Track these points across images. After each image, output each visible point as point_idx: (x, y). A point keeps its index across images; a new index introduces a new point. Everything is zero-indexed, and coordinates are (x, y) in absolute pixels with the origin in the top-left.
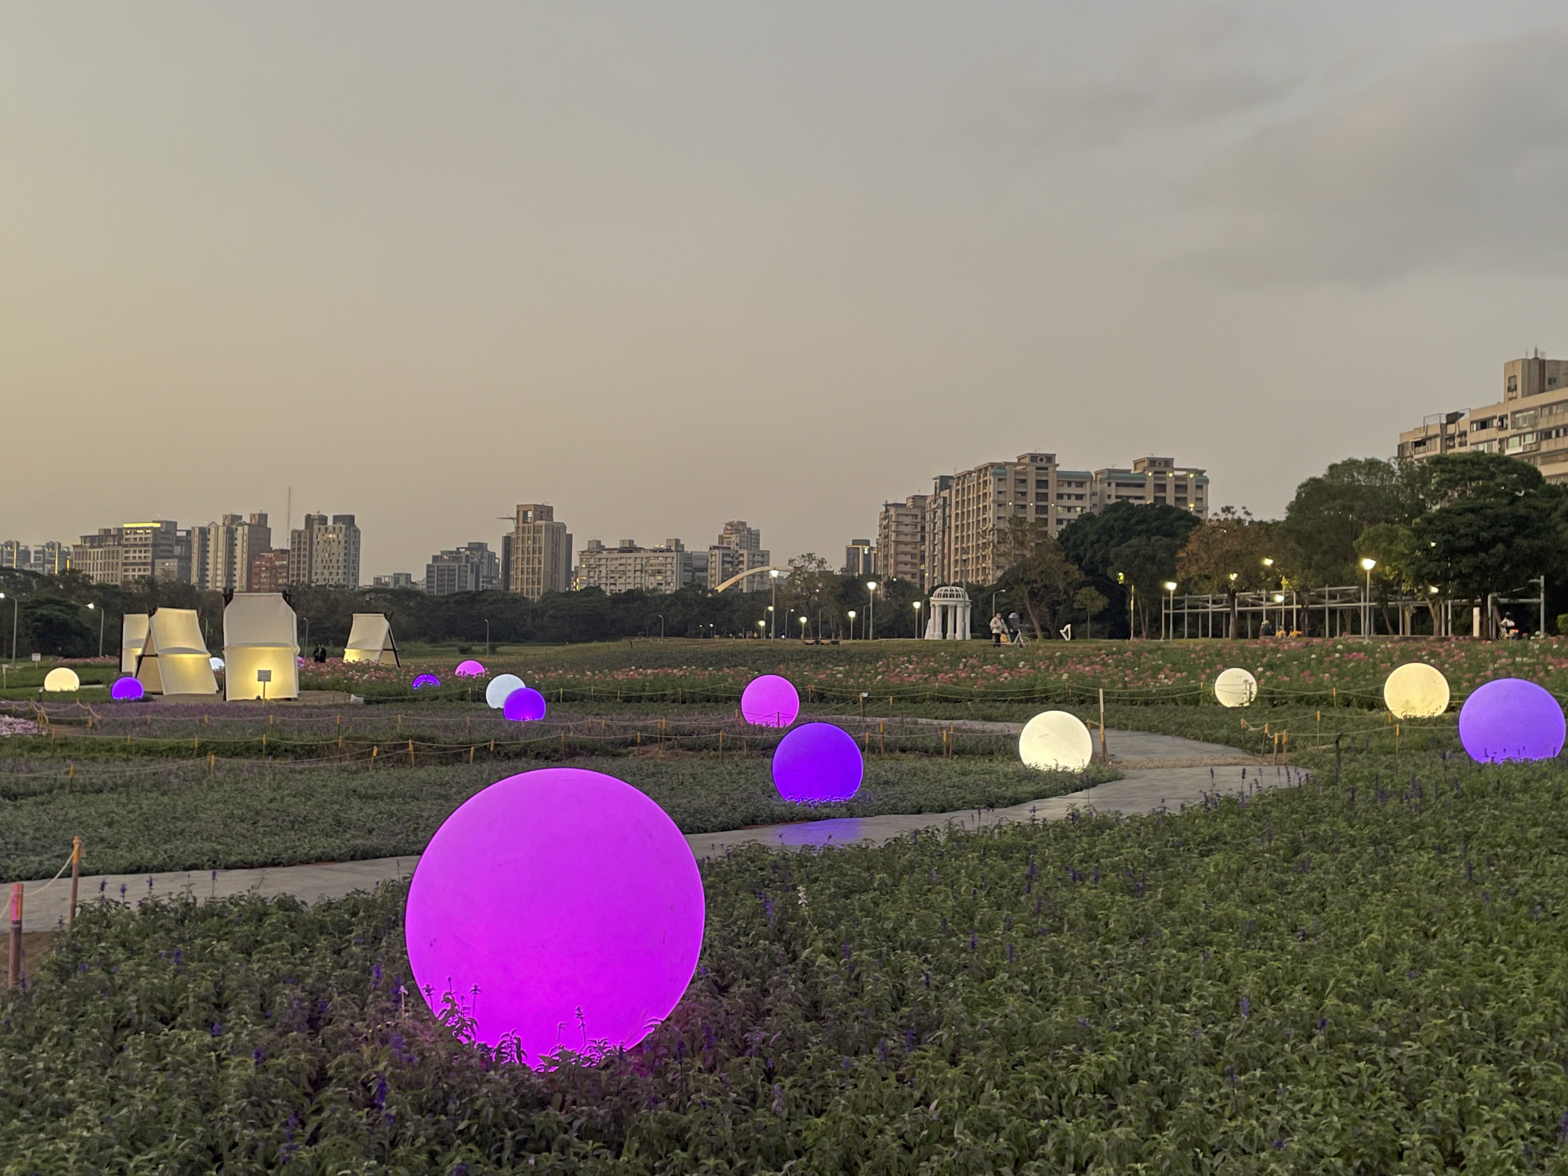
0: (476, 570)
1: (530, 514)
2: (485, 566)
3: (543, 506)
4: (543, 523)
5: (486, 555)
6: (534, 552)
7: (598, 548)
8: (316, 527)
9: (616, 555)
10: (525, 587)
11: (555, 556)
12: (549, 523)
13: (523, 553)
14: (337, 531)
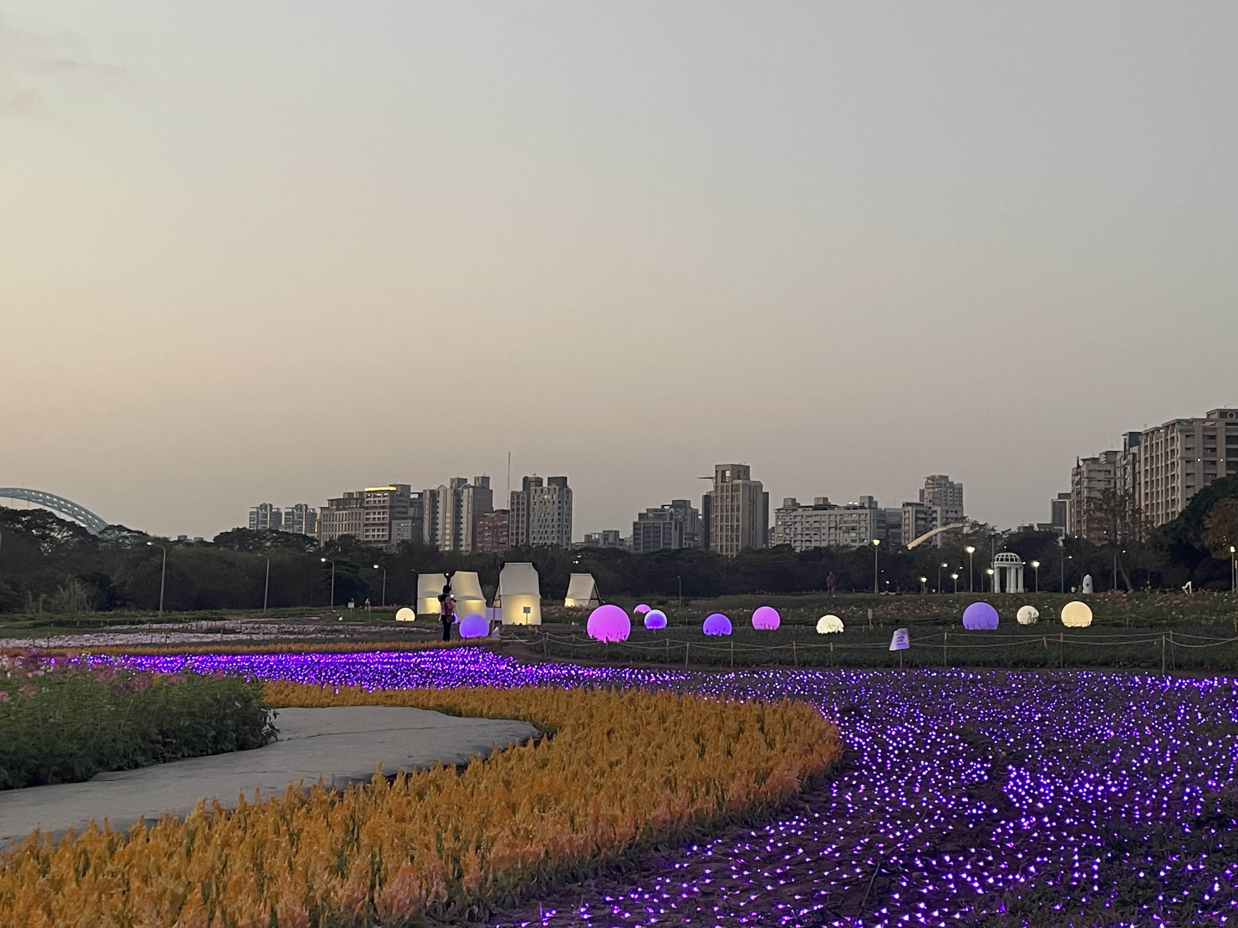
0: (680, 527)
1: (728, 474)
2: (689, 523)
3: (740, 466)
4: (740, 481)
5: (689, 512)
6: (732, 510)
7: (793, 506)
8: (533, 488)
9: (810, 512)
10: (724, 543)
11: (752, 514)
12: (746, 482)
13: (722, 511)
14: (552, 491)
